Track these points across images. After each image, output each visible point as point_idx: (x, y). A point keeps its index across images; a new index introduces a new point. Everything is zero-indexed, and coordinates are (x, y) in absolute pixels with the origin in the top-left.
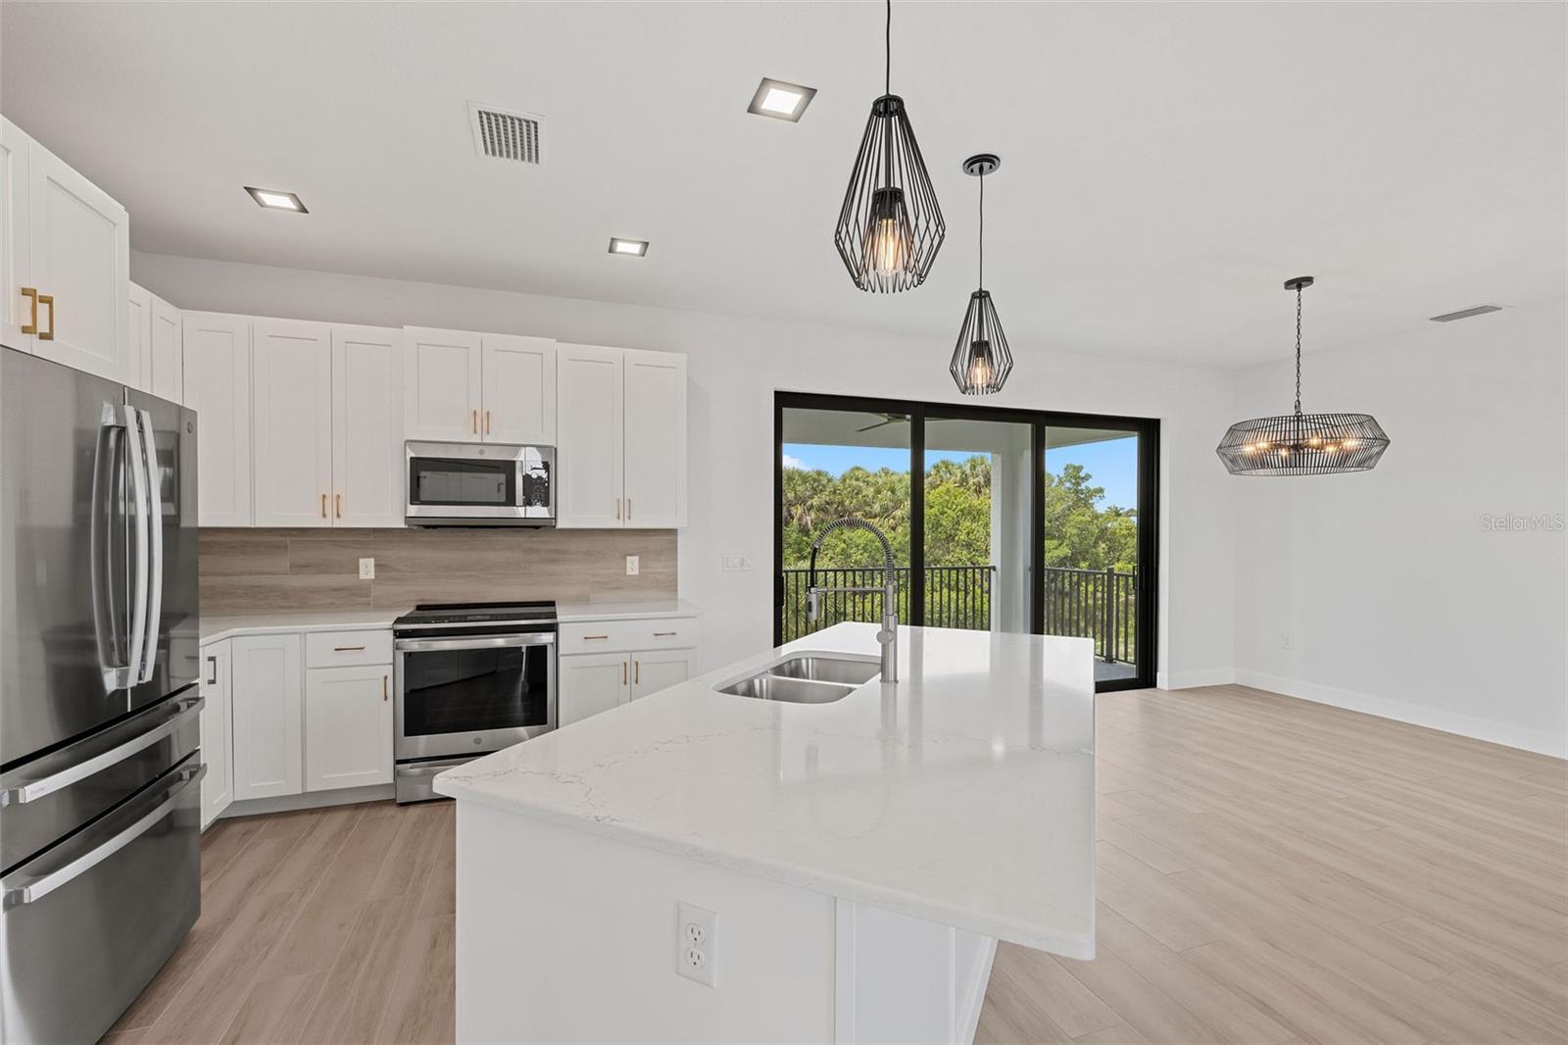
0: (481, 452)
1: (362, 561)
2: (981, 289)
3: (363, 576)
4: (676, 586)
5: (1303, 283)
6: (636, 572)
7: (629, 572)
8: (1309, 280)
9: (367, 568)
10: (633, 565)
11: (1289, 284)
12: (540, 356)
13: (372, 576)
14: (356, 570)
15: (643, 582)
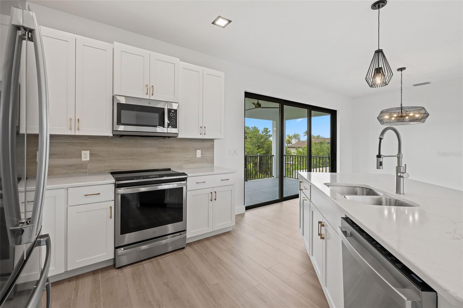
0: (149, 103)
1: (83, 152)
2: (379, 49)
3: (83, 159)
4: (213, 161)
5: (403, 69)
6: (200, 156)
7: (198, 156)
8: (404, 68)
9: (86, 156)
10: (199, 153)
11: (398, 70)
12: (174, 65)
13: (88, 159)
14: (80, 157)
15: (203, 159)
